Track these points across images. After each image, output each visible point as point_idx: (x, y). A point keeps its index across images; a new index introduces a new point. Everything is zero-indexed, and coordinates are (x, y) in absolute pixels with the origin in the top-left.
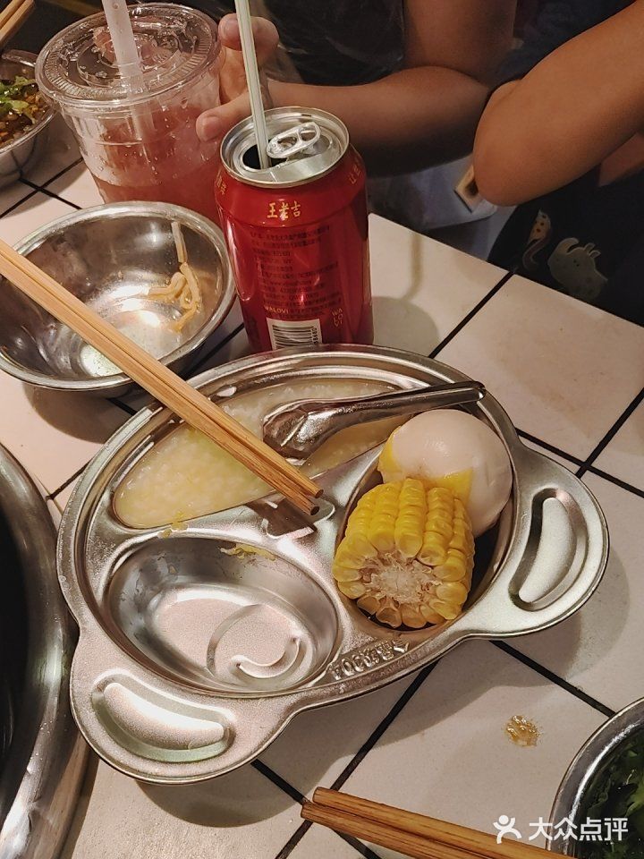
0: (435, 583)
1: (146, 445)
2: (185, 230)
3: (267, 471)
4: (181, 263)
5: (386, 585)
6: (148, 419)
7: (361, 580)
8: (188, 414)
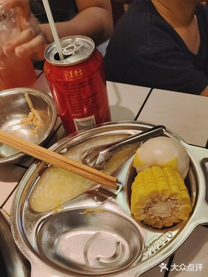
0: (177, 206)
1: (37, 178)
2: (30, 96)
3: (93, 177)
4: (31, 109)
5: (156, 212)
6: (36, 168)
7: (145, 213)
8: (53, 162)
